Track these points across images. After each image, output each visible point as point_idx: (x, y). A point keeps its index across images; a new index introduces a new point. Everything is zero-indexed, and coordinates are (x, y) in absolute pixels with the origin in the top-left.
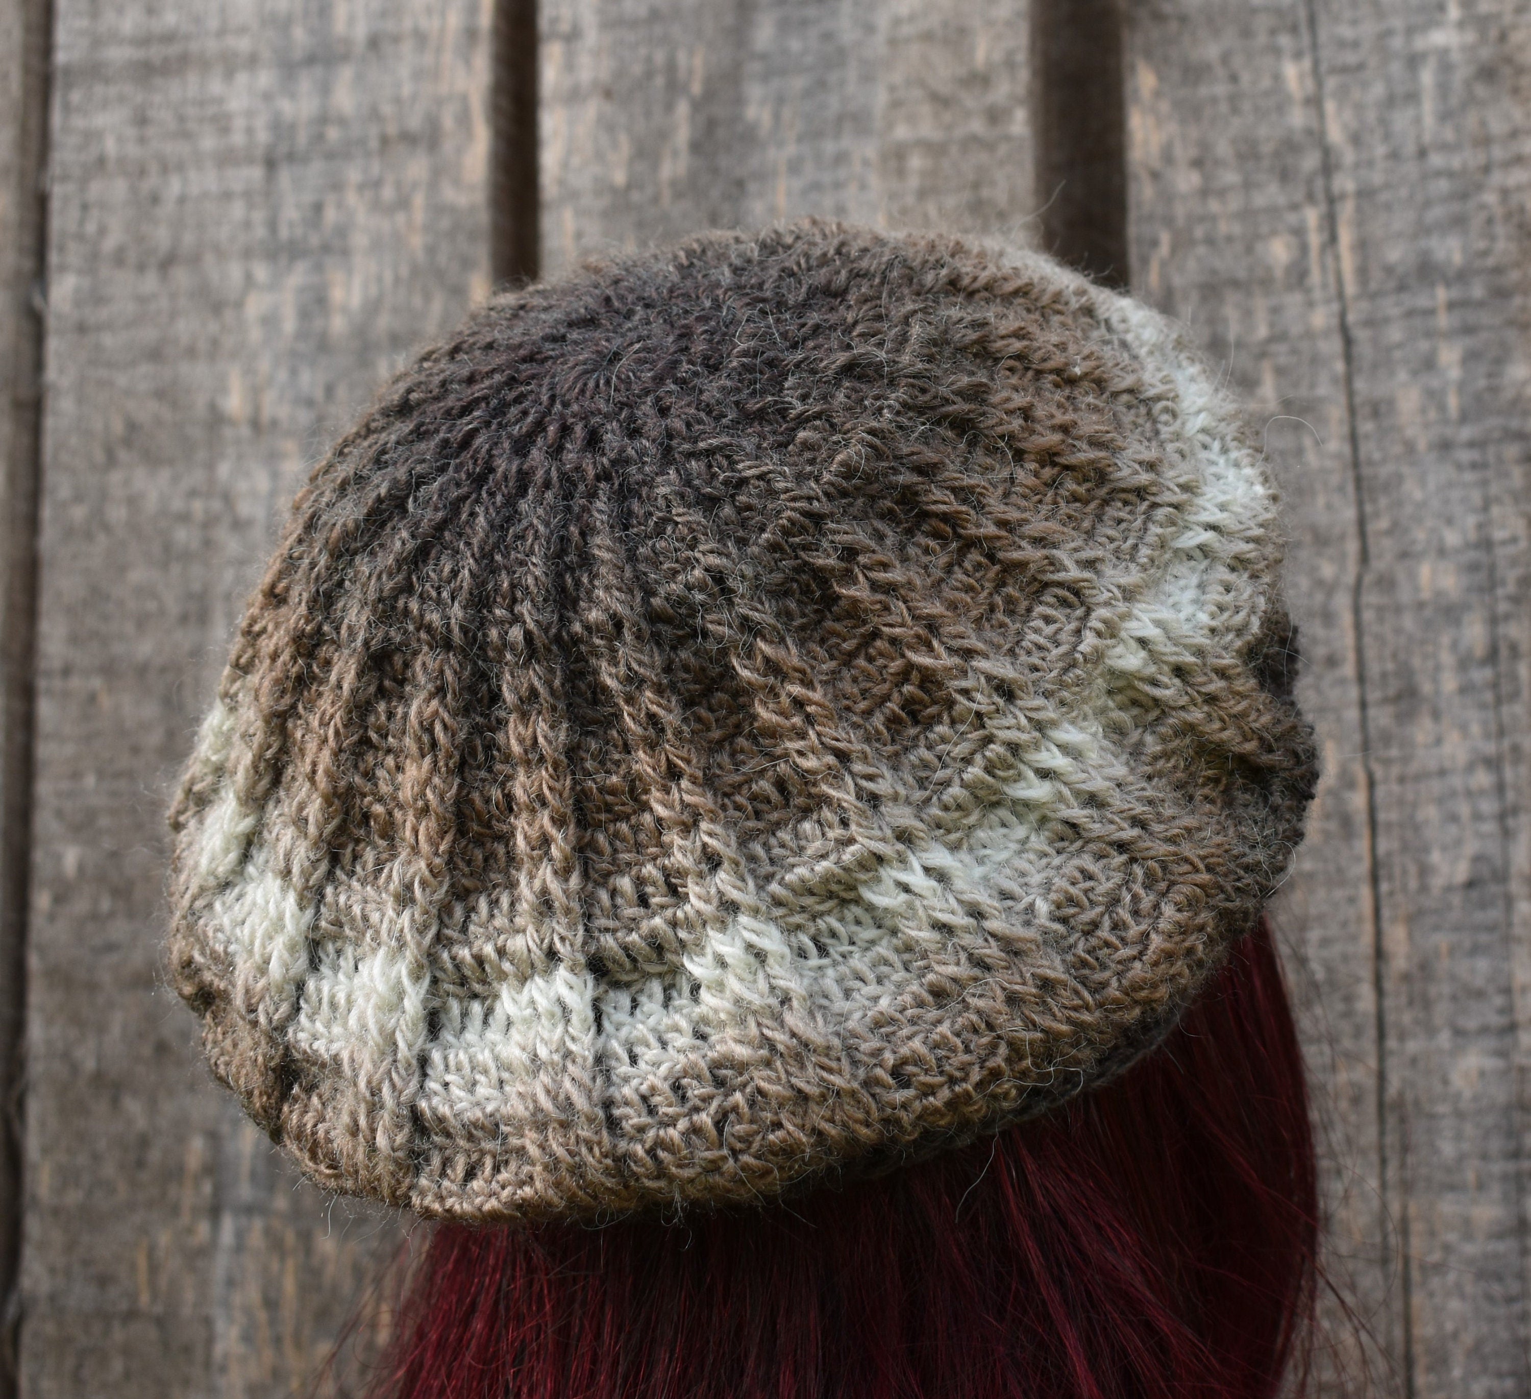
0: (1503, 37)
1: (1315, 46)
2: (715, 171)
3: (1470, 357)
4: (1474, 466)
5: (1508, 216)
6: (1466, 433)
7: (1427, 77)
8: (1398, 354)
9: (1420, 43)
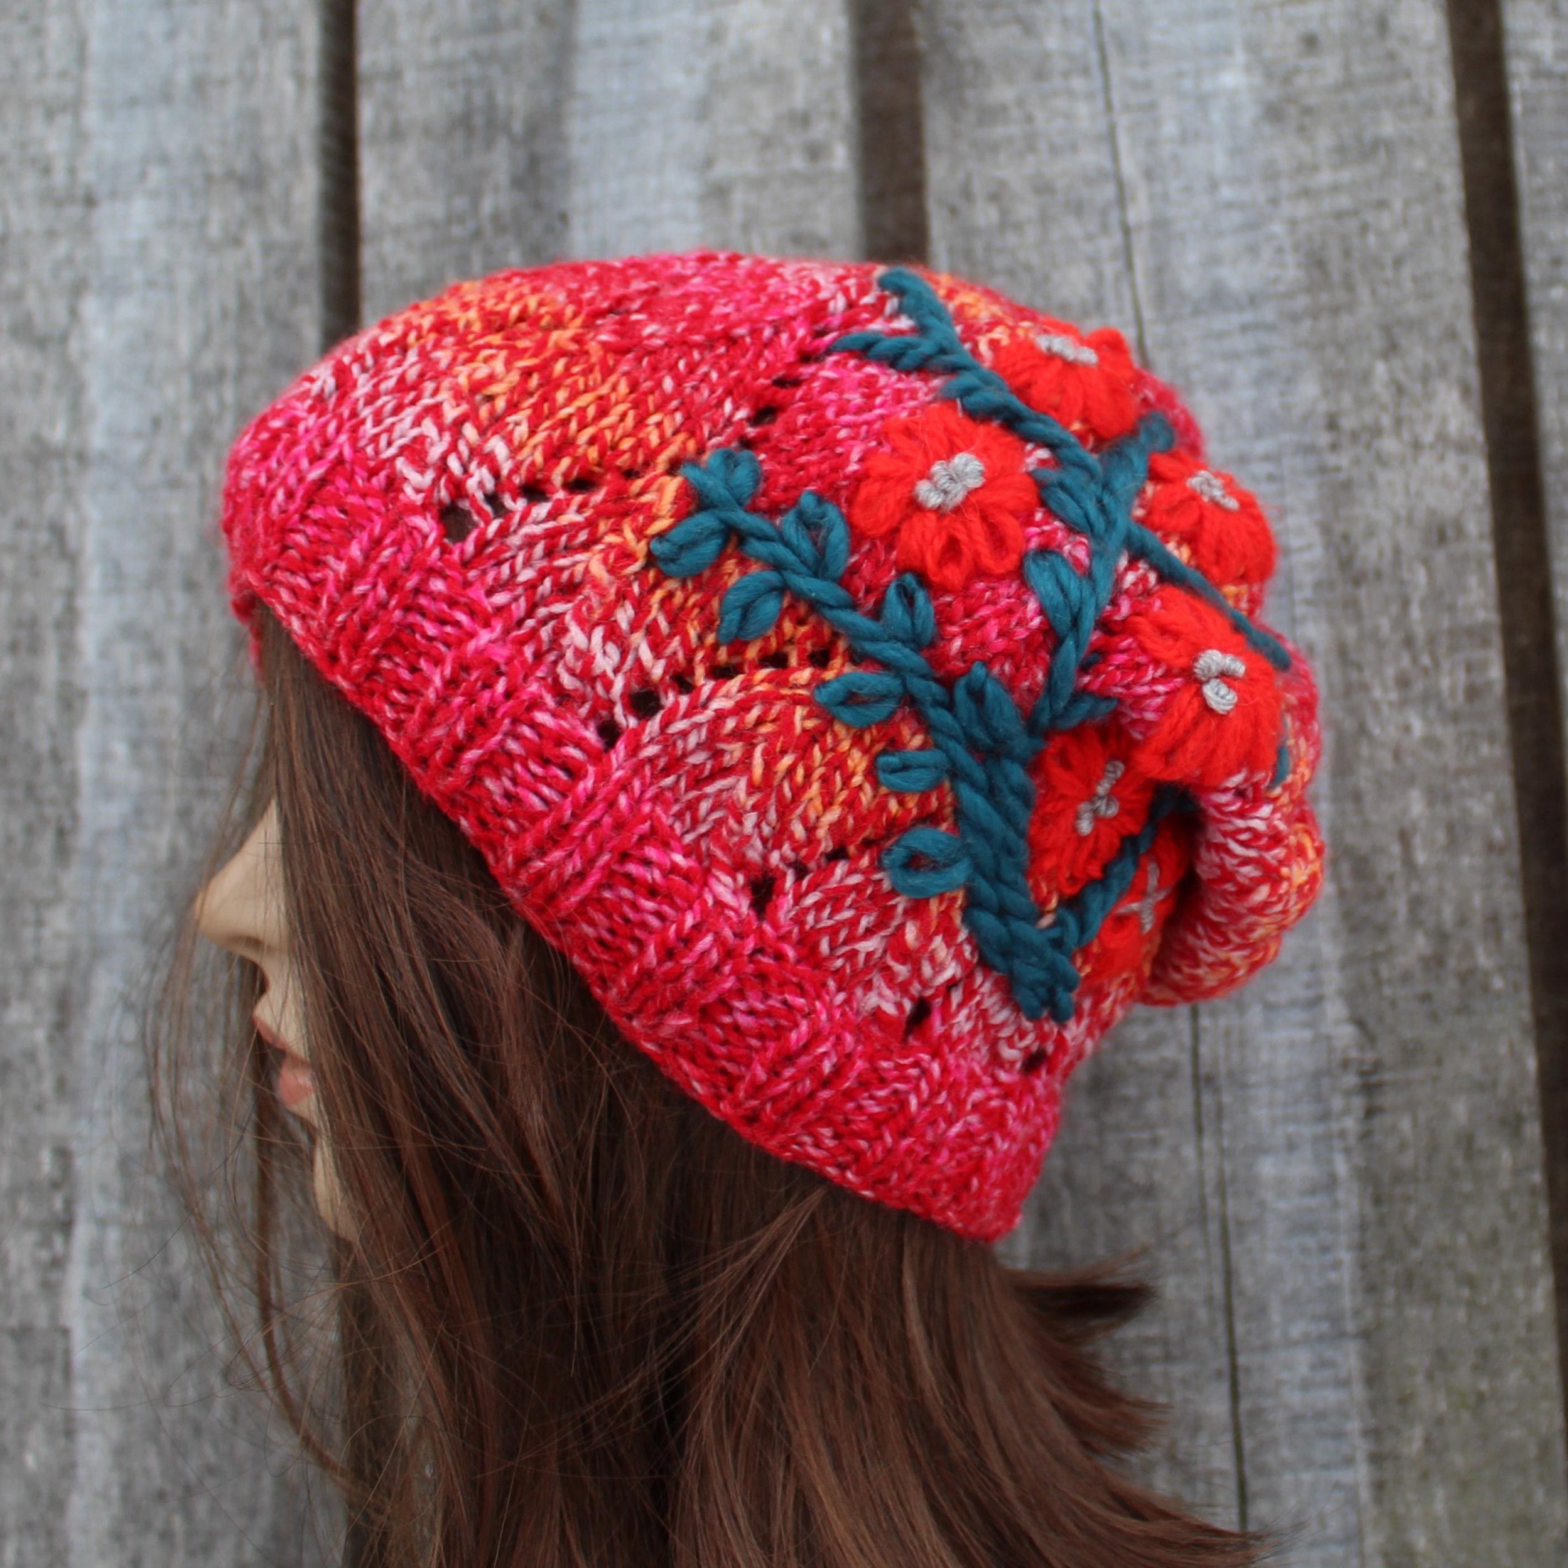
0: (1287, 79)
1: (1107, 88)
2: (537, 206)
3: (1264, 378)
4: (1271, 478)
5: (1296, 248)
6: (1262, 447)
7: (1217, 117)
8: (1196, 375)
9: (1207, 85)
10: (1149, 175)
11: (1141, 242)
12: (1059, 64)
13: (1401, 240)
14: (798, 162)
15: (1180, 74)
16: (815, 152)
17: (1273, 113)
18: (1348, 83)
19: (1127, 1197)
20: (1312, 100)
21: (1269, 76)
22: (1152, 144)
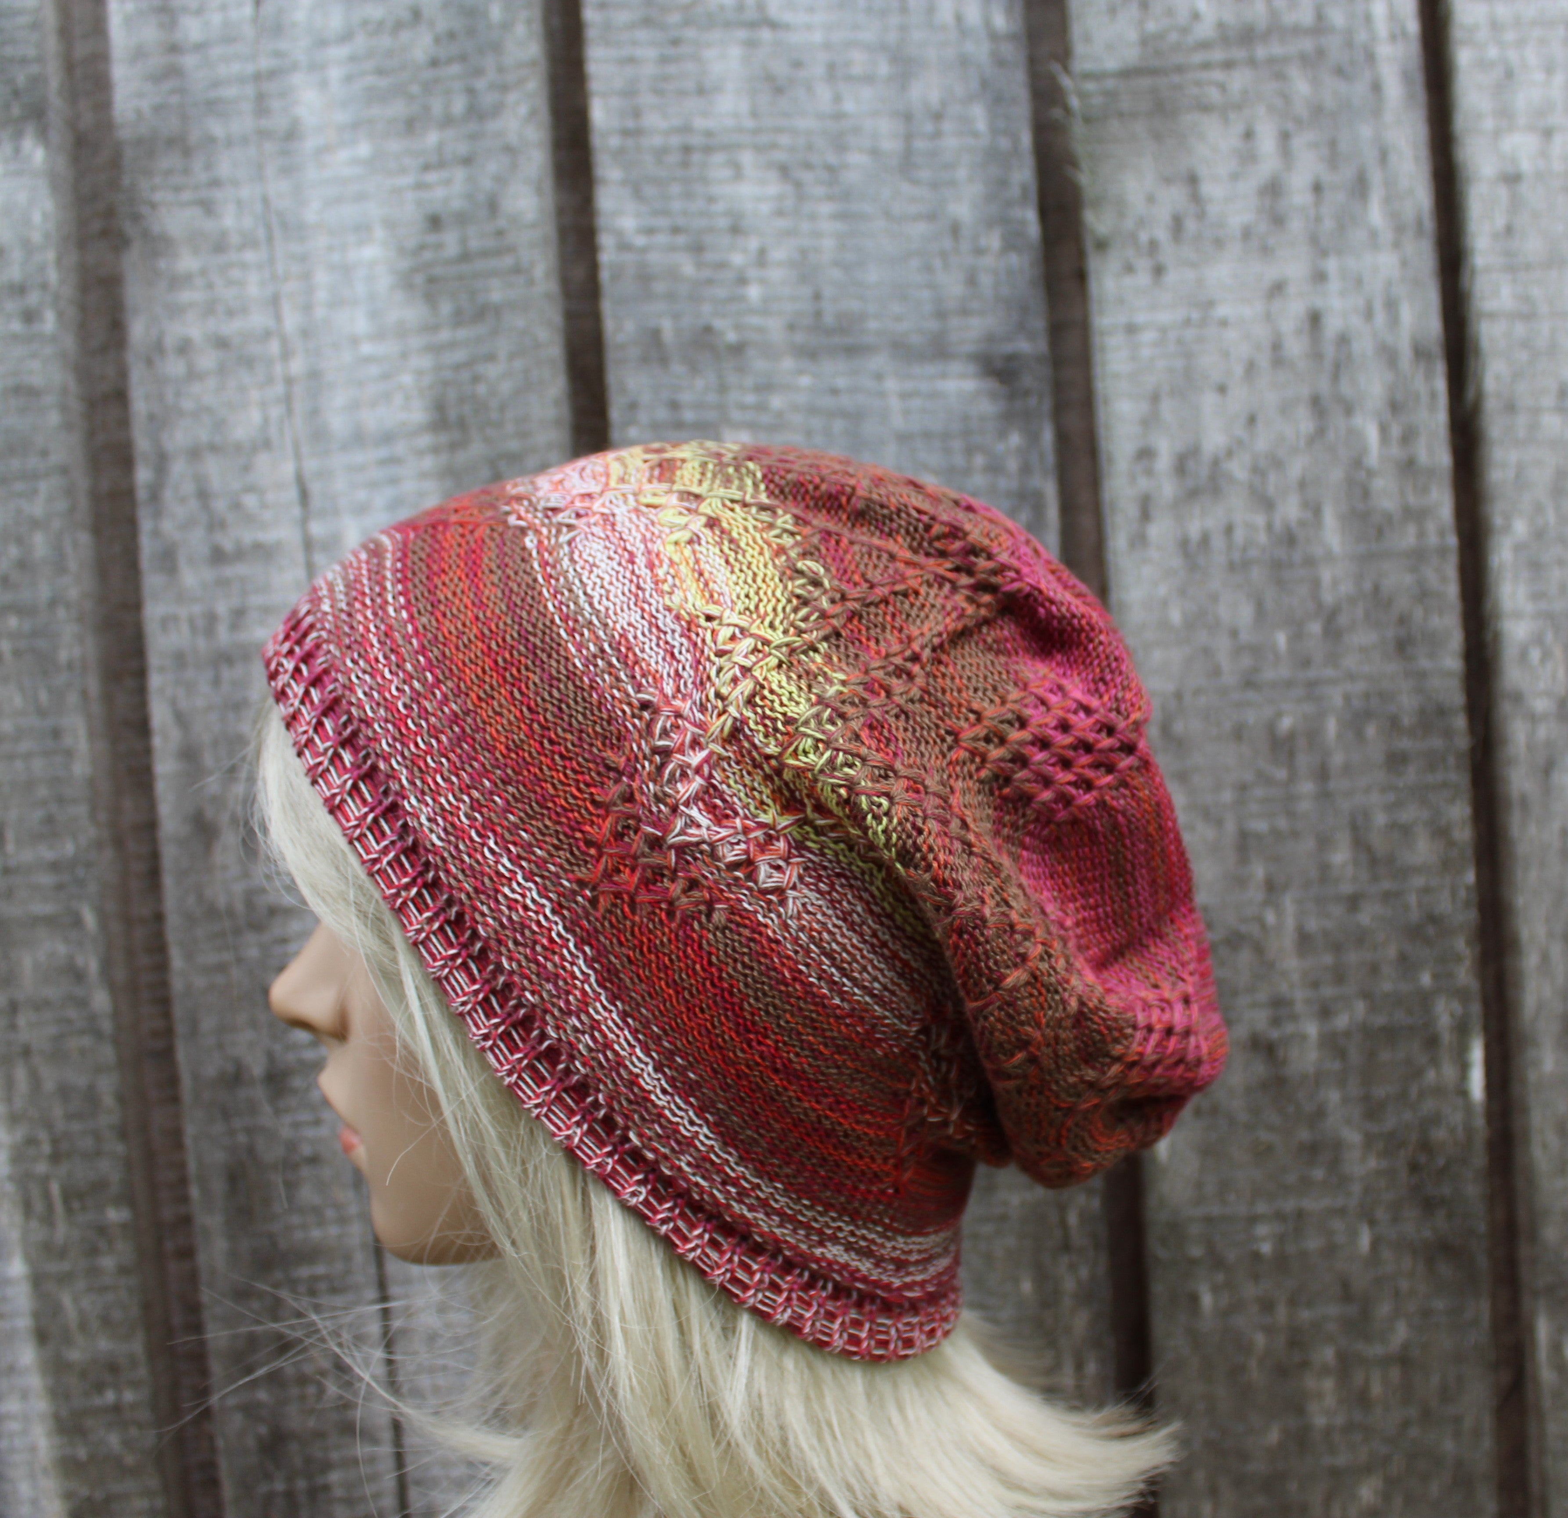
10: (305, 333)
11: (298, 390)
12: (234, 239)
13: (506, 387)
14: (17, 326)
15: (330, 248)
16: (30, 316)
17: (405, 282)
18: (465, 257)
19: (295, 1167)
20: (438, 271)
21: (402, 251)
22: (308, 308)
